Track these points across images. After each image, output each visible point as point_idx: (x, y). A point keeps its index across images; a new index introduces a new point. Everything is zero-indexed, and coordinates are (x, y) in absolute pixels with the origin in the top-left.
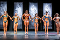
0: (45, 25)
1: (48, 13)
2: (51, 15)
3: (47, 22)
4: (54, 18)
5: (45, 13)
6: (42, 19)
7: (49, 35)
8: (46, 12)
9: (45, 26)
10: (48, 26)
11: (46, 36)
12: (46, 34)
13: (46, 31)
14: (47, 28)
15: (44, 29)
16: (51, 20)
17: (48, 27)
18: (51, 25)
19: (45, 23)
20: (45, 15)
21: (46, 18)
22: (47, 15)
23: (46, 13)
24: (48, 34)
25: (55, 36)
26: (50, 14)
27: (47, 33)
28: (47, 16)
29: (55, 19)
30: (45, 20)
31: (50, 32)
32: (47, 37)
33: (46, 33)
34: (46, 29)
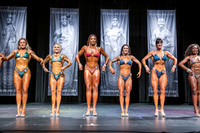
0: (154, 83)
1: (164, 44)
2: (173, 49)
3: (159, 75)
4: (185, 61)
5: (154, 43)
6: (144, 63)
7: (167, 118)
8: (158, 41)
9: (155, 89)
10: (163, 86)
11: (157, 120)
12: (157, 114)
13: (156, 103)
15: (152, 99)
16: (175, 66)
17: (163, 91)
18: (174, 83)
19: (154, 76)
20: (152, 51)
21: (156, 60)
22: (159, 49)
23: (157, 43)
24: (163, 114)
26: (170, 47)
27: (160, 112)
28: (161, 55)
29: (186, 64)
30: (154, 69)
31: (170, 107)
33: (157, 110)
34: (156, 98)
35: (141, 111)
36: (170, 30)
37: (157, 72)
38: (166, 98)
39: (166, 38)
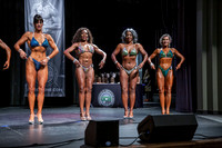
0: (31, 78)
7: (45, 126)
9: (32, 85)
11: (32, 129)
12: (32, 120)
14: (37, 93)
17: (42, 89)
18: (60, 79)
22: (38, 31)
24: (41, 120)
25: (73, 127)
26: (56, 29)
28: (41, 39)
31: (53, 111)
32: (36, 133)
33: (33, 116)
34: (32, 98)
35: (10, 118)
36: (57, 6)
37: (35, 63)
38: (46, 98)
39: (51, 16)
